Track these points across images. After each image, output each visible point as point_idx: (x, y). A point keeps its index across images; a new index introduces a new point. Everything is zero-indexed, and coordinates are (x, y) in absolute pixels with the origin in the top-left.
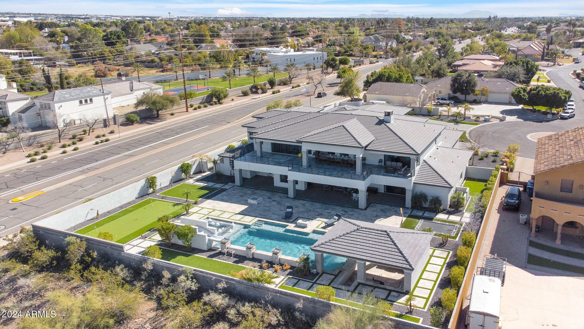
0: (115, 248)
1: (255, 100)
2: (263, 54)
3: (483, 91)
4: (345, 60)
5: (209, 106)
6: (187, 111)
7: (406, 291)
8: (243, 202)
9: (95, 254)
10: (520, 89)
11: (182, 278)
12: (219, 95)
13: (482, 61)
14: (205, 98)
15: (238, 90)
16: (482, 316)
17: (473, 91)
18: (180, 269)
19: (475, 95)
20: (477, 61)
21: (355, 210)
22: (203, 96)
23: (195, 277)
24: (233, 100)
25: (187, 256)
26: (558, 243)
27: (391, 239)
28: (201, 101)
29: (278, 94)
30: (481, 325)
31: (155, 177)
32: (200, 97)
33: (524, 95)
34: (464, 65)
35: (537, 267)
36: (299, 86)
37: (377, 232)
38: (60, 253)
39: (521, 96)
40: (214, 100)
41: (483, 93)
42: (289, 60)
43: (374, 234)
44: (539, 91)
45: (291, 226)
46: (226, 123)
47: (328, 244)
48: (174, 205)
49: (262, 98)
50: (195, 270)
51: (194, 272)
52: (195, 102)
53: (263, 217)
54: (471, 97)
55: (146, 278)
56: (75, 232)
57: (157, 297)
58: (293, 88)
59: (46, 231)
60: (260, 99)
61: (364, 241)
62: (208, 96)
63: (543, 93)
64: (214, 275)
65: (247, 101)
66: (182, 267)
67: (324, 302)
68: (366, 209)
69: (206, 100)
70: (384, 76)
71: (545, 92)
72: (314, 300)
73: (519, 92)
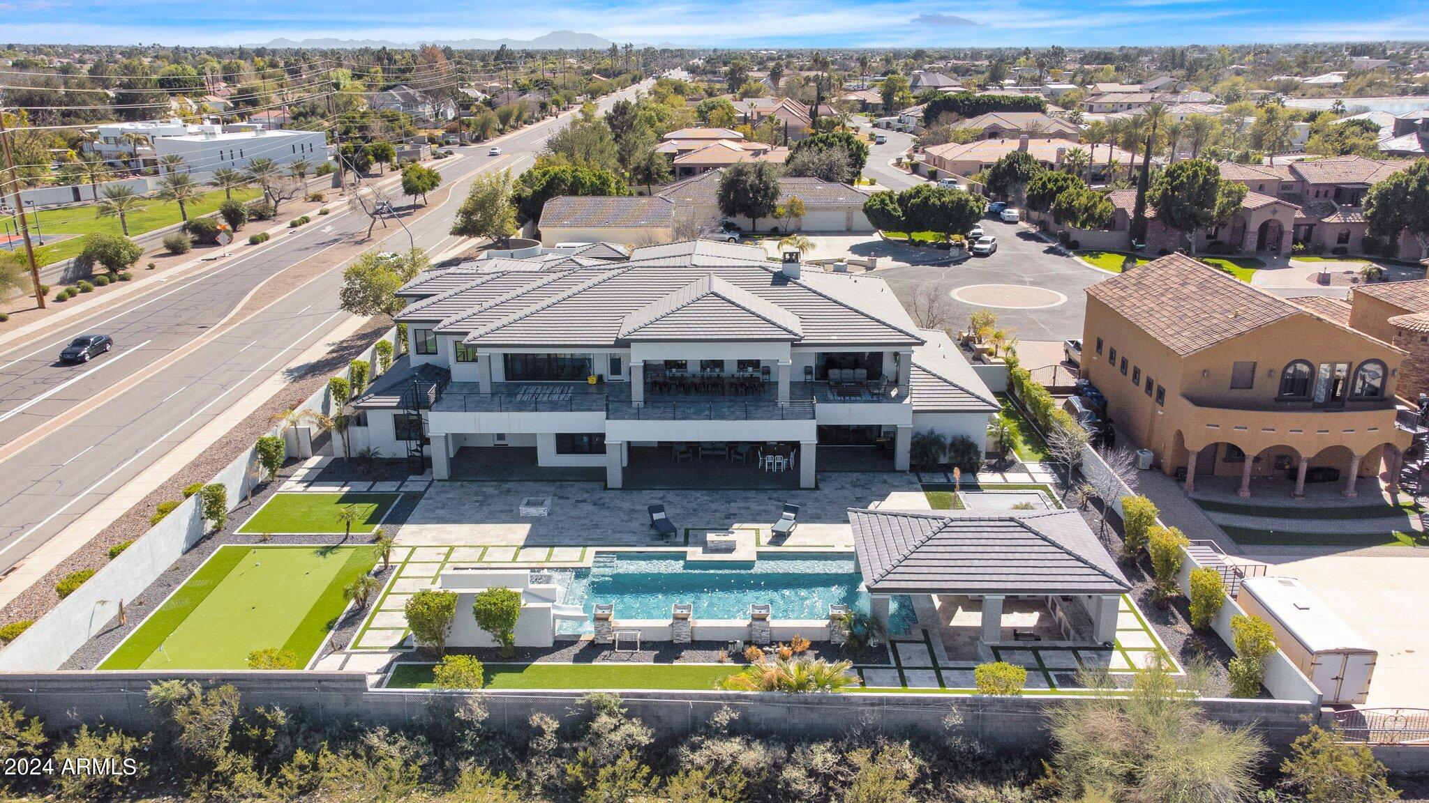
0: (333, 685)
1: (215, 264)
2: (138, 141)
3: (791, 207)
4: (383, 150)
5: (97, 289)
6: (42, 306)
7: (1105, 643)
8: (503, 516)
9: (280, 716)
10: (883, 196)
11: (603, 720)
12: (118, 254)
13: (720, 142)
14: (72, 265)
15: (153, 237)
16: (1341, 657)
17: (772, 208)
18: (579, 701)
19: (776, 217)
20: (712, 143)
21: (794, 492)
22: (66, 261)
23: (636, 710)
24: (152, 267)
25: (521, 669)
26: (1245, 495)
27: (1037, 535)
28: (62, 274)
29: (266, 243)
30: (1337, 678)
31: (221, 486)
32: (60, 263)
33: (894, 209)
34: (682, 152)
35: (1259, 548)
36: (307, 220)
37: (992, 523)
38: (151, 734)
39: (889, 212)
40: (99, 268)
41: (794, 210)
42: (227, 154)
43: (989, 529)
44: (927, 198)
45: (695, 553)
46: (194, 329)
47: (900, 569)
48: (324, 552)
49: (233, 257)
50: (622, 695)
51: (622, 700)
52: (51, 276)
53: (601, 542)
54: (765, 223)
55: (477, 745)
56: (99, 668)
57: (544, 787)
58: (294, 225)
59: (42, 685)
60: (225, 260)
61: (980, 549)
62: (79, 260)
63: (938, 203)
64: (691, 697)
65: (195, 268)
66: (580, 695)
67: (1008, 700)
68: (817, 488)
69: (73, 272)
70: (563, 181)
71: (940, 200)
72: (981, 700)
73: (882, 201)
